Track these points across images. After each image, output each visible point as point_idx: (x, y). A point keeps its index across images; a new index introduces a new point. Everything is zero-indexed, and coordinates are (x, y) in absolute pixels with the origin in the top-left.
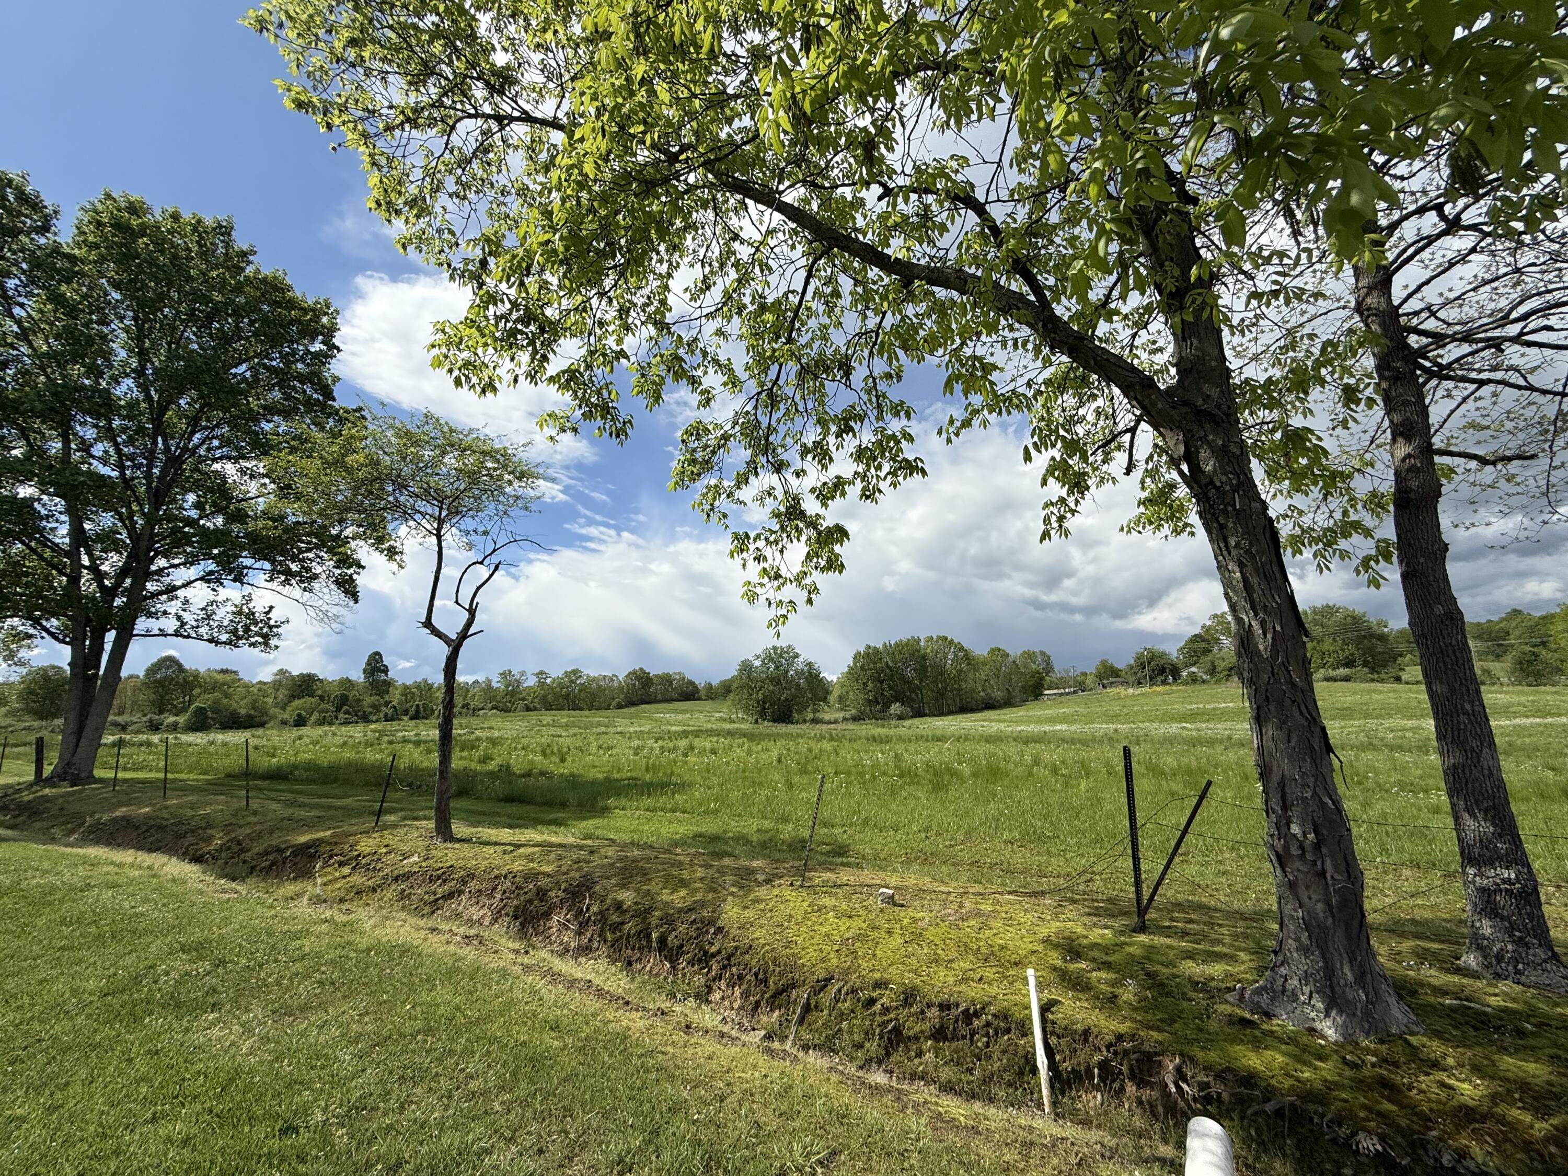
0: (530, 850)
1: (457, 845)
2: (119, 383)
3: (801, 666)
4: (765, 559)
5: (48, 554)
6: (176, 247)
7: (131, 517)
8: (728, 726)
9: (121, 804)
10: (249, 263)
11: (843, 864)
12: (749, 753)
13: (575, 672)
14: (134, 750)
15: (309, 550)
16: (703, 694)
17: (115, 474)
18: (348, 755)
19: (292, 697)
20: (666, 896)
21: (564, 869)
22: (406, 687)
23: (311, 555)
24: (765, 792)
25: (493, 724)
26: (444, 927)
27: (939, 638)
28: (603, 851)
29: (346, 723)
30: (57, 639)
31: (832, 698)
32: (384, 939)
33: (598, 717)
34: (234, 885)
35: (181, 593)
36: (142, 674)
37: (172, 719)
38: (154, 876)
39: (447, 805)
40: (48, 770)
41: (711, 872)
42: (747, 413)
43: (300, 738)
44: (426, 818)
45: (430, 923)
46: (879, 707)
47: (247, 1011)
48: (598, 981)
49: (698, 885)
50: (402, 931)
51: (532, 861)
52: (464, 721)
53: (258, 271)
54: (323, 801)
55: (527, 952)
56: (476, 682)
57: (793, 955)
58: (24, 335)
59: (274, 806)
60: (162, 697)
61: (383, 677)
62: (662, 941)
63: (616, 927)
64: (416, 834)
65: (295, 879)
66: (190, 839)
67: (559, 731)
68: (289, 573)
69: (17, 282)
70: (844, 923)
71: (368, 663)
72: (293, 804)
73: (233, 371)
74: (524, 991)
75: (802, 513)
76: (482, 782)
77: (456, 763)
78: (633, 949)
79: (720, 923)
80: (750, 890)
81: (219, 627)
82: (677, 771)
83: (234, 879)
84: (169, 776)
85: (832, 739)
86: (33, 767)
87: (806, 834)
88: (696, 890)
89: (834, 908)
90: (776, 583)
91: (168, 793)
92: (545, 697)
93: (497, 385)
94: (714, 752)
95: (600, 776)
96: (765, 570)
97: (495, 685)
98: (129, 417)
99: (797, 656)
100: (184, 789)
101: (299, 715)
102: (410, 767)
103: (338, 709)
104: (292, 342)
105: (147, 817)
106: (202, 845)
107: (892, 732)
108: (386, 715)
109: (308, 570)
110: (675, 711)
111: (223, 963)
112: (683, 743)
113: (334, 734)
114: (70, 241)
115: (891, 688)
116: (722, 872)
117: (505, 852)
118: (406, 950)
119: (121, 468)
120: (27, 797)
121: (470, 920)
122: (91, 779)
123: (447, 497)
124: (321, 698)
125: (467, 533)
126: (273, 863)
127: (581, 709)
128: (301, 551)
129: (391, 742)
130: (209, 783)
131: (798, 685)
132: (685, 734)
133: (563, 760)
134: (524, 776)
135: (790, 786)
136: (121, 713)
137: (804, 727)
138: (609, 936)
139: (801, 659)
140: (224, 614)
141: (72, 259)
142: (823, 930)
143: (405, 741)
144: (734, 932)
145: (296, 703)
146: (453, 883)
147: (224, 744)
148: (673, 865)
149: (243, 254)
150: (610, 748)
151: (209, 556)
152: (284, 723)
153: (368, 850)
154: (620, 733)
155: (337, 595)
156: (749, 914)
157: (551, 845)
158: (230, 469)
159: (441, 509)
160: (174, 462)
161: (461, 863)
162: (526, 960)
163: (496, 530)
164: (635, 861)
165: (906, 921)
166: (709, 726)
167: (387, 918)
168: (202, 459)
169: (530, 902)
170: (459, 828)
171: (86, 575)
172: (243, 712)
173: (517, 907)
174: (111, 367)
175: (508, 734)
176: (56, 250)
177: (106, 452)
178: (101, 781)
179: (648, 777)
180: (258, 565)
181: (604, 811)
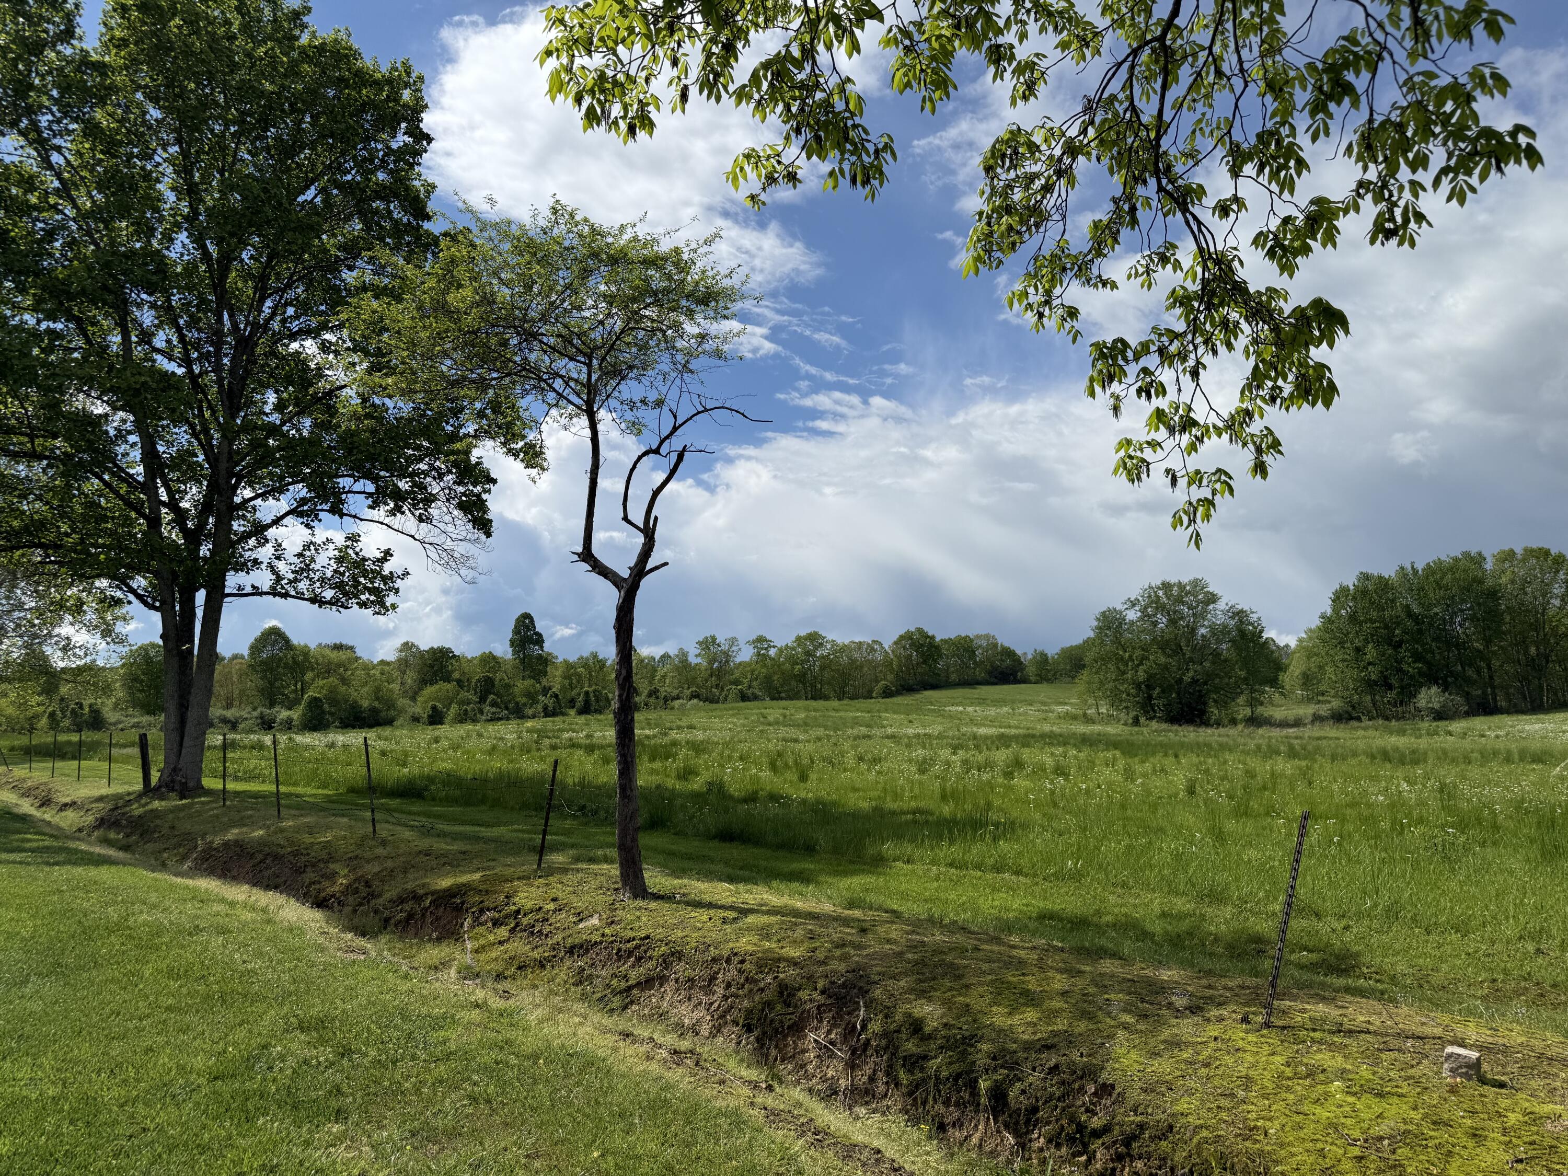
0: (764, 919)
1: (653, 905)
2: (171, 240)
3: (1220, 619)
4: (1162, 391)
5: (123, 489)
6: (211, 22)
7: (206, 431)
8: (1081, 728)
9: (233, 824)
10: (304, 26)
11: (1348, 990)
12: (1129, 775)
13: (813, 637)
14: (246, 754)
15: (420, 460)
16: (1031, 671)
17: (180, 371)
18: (498, 764)
19: (424, 682)
20: (999, 1017)
21: (820, 955)
22: (568, 665)
23: (423, 466)
24: (1169, 845)
25: (695, 721)
26: (642, 1031)
27: (1530, 553)
28: (881, 930)
29: (494, 719)
30: (145, 603)
31: (1291, 677)
32: (556, 1043)
33: (855, 711)
34: (361, 942)
35: (271, 533)
36: (246, 653)
37: (284, 714)
38: (269, 921)
39: (634, 840)
40: (155, 776)
41: (1080, 982)
42: (1113, 98)
43: (437, 740)
44: (607, 860)
45: (623, 1025)
46: (1391, 695)
47: (381, 1127)
48: (891, 1152)
49: (1057, 1004)
50: (581, 1031)
51: (768, 937)
52: (653, 716)
53: (314, 35)
54: (468, 828)
55: (770, 1088)
56: (666, 657)
57: (1261, 1153)
58: (65, 191)
59: (407, 834)
60: (272, 684)
61: (536, 651)
62: (999, 1096)
63: (914, 1062)
64: (594, 884)
65: (439, 940)
66: (310, 876)
67: (793, 733)
68: (399, 496)
69: (50, 117)
70: (1368, 1107)
71: (516, 631)
72: (426, 832)
73: (301, 199)
74: (771, 1153)
75: (1240, 288)
76: (683, 806)
77: (644, 778)
78: (947, 1103)
79: (1104, 1076)
80: (1159, 1022)
81: (322, 580)
82: (997, 802)
83: (363, 935)
84: (283, 789)
85: (1292, 754)
86: (140, 774)
87: (1265, 927)
88: (1056, 1013)
89: (1342, 1074)
90: (1186, 439)
91: (284, 812)
92: (768, 679)
93: (654, 115)
94: (1060, 771)
95: (865, 805)
96: (1160, 414)
97: (693, 660)
98: (189, 288)
99: (1212, 598)
100: (301, 806)
101: (434, 708)
102: (582, 784)
103: (482, 699)
104: (368, 139)
105: (262, 842)
106: (326, 884)
107: (1423, 743)
108: (545, 708)
109: (423, 487)
110: (982, 702)
111: (346, 1052)
112: (1002, 756)
113: (480, 735)
114: (97, 44)
115: (1417, 657)
116: (1101, 983)
117: (725, 921)
118: (589, 1063)
119: (186, 361)
120: (136, 810)
121: (680, 1025)
122: (199, 789)
123: (597, 348)
124: (459, 682)
125: (632, 405)
126: (411, 916)
127: (826, 698)
128: (410, 460)
129: (554, 747)
130: (329, 799)
131: (1216, 654)
132: (1004, 741)
133: (803, 778)
134: (745, 801)
135: (1219, 836)
136: (229, 706)
137: (1232, 731)
138: (903, 1076)
139: (1221, 605)
140: (325, 561)
141: (100, 68)
142: (1323, 1113)
143: (573, 745)
144: (1135, 1095)
145: (429, 690)
146: (651, 964)
147: (345, 747)
148: (1007, 965)
149: (296, 16)
150: (876, 760)
151: (298, 478)
152: (416, 719)
153: (529, 905)
154: (892, 737)
155: (461, 526)
156: (1163, 1067)
157: (796, 913)
158: (310, 346)
159: (589, 366)
160: (245, 344)
161: (660, 933)
162: (770, 1101)
163: (674, 393)
164: (938, 951)
165: (1513, 1118)
166: (1047, 728)
167: (560, 1010)
168: (277, 338)
169: (768, 1004)
170: (655, 879)
171: (166, 515)
172: (365, 704)
173: (749, 1012)
174: (161, 219)
175: (717, 736)
176: (84, 62)
177: (168, 341)
178: (209, 792)
179: (946, 810)
180: (358, 486)
181: (878, 863)
